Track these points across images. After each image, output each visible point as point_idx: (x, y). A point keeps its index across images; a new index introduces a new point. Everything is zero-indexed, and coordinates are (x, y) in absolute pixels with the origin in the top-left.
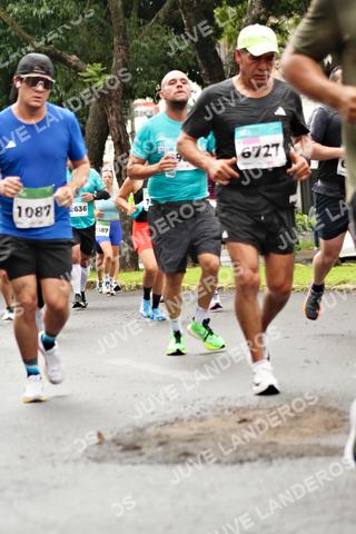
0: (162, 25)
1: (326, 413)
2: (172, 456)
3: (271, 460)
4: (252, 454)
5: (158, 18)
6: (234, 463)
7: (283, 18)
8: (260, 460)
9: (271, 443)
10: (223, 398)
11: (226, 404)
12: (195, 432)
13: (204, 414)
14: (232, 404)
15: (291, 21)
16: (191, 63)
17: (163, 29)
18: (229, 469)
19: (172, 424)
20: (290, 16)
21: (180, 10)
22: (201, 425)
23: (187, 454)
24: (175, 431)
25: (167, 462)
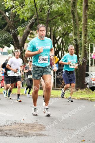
0: (5, 31)
1: (40, 126)
2: (3, 134)
3: (27, 136)
4: (22, 135)
5: (4, 29)
6: (18, 137)
7: (34, 31)
8: (24, 136)
9: (27, 132)
10: (16, 121)
11: (16, 122)
12: (9, 128)
13: (11, 124)
14: (18, 122)
15: (35, 32)
16: (11, 40)
17: (5, 32)
18: (17, 138)
19: (3, 126)
20: (35, 31)
21: (10, 28)
22: (10, 127)
23: (7, 134)
24: (4, 128)
25: (2, 136)
